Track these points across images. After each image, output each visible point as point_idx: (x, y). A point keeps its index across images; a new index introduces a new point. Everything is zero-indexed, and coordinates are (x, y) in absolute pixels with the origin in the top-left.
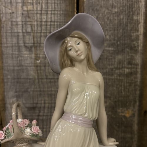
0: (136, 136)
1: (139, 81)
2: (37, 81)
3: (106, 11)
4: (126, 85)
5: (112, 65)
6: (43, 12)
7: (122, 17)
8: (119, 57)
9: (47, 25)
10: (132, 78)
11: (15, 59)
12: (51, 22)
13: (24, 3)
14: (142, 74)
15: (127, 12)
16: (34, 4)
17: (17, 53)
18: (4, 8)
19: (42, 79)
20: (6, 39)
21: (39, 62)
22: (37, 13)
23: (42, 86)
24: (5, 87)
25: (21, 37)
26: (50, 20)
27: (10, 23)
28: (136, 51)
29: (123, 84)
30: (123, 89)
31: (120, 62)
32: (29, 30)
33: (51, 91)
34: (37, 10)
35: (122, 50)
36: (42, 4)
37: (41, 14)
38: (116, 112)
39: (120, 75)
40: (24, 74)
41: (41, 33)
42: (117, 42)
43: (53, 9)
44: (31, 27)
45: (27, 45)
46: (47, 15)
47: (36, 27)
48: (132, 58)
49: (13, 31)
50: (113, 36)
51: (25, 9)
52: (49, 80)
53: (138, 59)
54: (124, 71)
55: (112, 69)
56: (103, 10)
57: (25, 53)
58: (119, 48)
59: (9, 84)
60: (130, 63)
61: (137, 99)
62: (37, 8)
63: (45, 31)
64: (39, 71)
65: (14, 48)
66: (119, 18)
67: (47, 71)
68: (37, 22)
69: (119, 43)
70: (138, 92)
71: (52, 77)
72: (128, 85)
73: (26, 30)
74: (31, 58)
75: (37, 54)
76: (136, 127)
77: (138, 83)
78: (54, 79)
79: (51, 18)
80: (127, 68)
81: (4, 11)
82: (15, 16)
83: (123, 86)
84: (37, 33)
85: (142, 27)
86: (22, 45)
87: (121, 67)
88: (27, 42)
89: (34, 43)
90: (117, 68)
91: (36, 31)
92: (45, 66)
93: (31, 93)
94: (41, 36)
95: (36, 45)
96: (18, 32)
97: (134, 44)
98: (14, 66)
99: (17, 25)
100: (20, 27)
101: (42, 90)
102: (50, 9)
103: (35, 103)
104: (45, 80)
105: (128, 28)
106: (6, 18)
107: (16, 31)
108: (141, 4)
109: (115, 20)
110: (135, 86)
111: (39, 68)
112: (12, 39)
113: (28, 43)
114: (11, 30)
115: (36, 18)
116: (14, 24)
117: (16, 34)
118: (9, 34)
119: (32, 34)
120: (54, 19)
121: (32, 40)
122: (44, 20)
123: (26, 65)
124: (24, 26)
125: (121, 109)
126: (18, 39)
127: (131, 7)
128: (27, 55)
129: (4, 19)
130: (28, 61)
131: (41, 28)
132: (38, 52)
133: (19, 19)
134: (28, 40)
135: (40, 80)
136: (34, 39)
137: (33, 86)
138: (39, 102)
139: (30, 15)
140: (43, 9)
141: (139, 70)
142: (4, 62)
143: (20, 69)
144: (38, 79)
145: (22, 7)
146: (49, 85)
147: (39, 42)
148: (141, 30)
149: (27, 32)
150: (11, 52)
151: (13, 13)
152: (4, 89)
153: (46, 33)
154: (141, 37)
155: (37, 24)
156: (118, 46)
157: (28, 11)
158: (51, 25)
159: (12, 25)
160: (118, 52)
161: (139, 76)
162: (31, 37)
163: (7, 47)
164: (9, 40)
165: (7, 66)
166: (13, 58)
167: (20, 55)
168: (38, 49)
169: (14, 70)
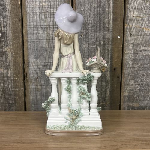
0: (109, 84)
2: (48, 49)
3: (89, 6)
4: (102, 51)
5: (93, 39)
6: (52, 7)
7: (99, 9)
8: (98, 34)
10: (106, 47)
11: (35, 35)
13: (40, 2)
14: (112, 45)
15: (102, 6)
16: (46, 2)
17: (36, 31)
18: (28, 4)
19: (51, 47)
20: (30, 23)
21: (49, 37)
22: (48, 8)
23: (51, 52)
24: (29, 52)
25: (39, 22)
27: (32, 13)
28: (108, 30)
31: (98, 37)
32: (43, 17)
34: (48, 6)
35: (99, 29)
36: (51, 2)
37: (50, 8)
39: (98, 45)
40: (41, 44)
41: (50, 19)
42: (96, 25)
43: (58, 5)
44: (45, 15)
45: (42, 26)
46: (54, 9)
47: (47, 16)
48: (105, 35)
49: (34, 18)
50: (93, 21)
51: (41, 5)
53: (109, 35)
54: (101, 43)
55: (93, 42)
56: (87, 5)
57: (41, 31)
58: (97, 28)
59: (31, 50)
60: (104, 38)
61: (109, 60)
62: (48, 4)
63: (53, 18)
65: (34, 28)
66: (97, 10)
68: (48, 12)
70: (110, 56)
72: (103, 51)
73: (41, 17)
74: (45, 35)
75: (48, 32)
76: (109, 79)
77: (110, 50)
80: (102, 41)
81: (28, 6)
82: (35, 9)
84: (48, 19)
85: (111, 16)
86: (39, 26)
87: (99, 40)
89: (46, 25)
90: (96, 41)
91: (47, 18)
92: (53, 39)
93: (45, 56)
94: (50, 21)
95: (47, 26)
96: (37, 19)
97: (107, 26)
98: (34, 40)
99: (36, 14)
100: (38, 15)
101: (51, 54)
102: (56, 5)
103: (47, 63)
104: (53, 48)
105: (103, 16)
106: (30, 10)
108: (110, 2)
109: (95, 11)
110: (108, 52)
111: (49, 40)
112: (33, 23)
113: (43, 25)
114: (33, 18)
115: (47, 10)
116: (34, 14)
118: (32, 20)
119: (45, 20)
122: (52, 12)
123: (42, 39)
126: (37, 23)
127: (104, 3)
128: (42, 33)
129: (28, 11)
130: (43, 36)
131: (51, 16)
133: (38, 11)
134: (43, 23)
135: (50, 48)
136: (46, 23)
137: (46, 52)
138: (49, 62)
139: (44, 9)
140: (52, 5)
141: (110, 42)
142: (28, 37)
143: (38, 41)
144: (49, 47)
145: (39, 4)
147: (49, 25)
148: (111, 17)
149: (42, 19)
150: (32, 31)
151: (34, 7)
152: (28, 53)
154: (111, 22)
155: (48, 14)
159: (33, 14)
160: (96, 31)
161: (110, 46)
162: (45, 22)
163: (30, 28)
165: (30, 39)
166: (33, 34)
167: (38, 33)
168: (49, 29)
169: (34, 42)
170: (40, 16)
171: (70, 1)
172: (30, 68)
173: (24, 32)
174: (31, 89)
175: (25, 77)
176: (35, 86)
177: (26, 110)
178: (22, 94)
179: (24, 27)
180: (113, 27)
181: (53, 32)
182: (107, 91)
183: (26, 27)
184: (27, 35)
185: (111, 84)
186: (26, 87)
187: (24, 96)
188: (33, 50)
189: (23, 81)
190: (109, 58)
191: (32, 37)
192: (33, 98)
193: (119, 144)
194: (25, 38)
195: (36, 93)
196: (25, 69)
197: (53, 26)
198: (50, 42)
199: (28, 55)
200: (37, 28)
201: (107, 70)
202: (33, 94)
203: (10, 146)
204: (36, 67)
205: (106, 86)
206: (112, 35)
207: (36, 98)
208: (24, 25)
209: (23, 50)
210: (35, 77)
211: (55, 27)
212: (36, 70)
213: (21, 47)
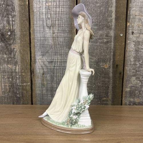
0: (111, 80)
1: (113, 46)
2: (53, 46)
3: (93, 5)
4: (105, 49)
5: (96, 37)
6: (57, 6)
7: (102, 9)
8: (101, 32)
9: (59, 14)
10: (108, 44)
11: (41, 33)
12: (61, 12)
13: (46, 2)
14: (115, 43)
15: (105, 6)
16: (52, 2)
17: (42, 30)
18: (35, 5)
20: (37, 22)
21: (54, 35)
22: (54, 7)
23: (56, 49)
24: (36, 49)
25: (45, 21)
26: (61, 11)
27: (39, 13)
28: (111, 29)
29: (103, 48)
30: (103, 51)
31: (101, 35)
32: (49, 16)
33: (61, 52)
34: (54, 5)
35: (102, 28)
36: (56, 2)
37: (56, 8)
38: (99, 65)
39: (101, 43)
40: (47, 42)
41: (56, 18)
43: (63, 5)
44: (51, 15)
46: (59, 8)
47: (53, 15)
48: (108, 33)
50: (97, 19)
52: (60, 46)
53: (112, 33)
55: (97, 39)
56: (91, 5)
58: (100, 27)
59: (38, 48)
60: (107, 36)
61: (112, 57)
62: (54, 4)
63: (58, 17)
64: (55, 41)
65: (41, 27)
66: (100, 10)
67: (59, 40)
69: (100, 24)
70: (112, 53)
71: (62, 44)
73: (48, 17)
74: (50, 33)
75: (53, 31)
76: (111, 75)
77: (112, 48)
78: (63, 45)
79: (62, 9)
80: (105, 39)
81: (35, 6)
82: (42, 9)
83: (103, 50)
84: (54, 18)
85: (114, 15)
86: (45, 25)
87: (102, 38)
88: (48, 24)
89: (52, 24)
90: (99, 39)
91: (53, 17)
92: (58, 37)
93: (50, 53)
94: (56, 20)
96: (43, 18)
97: (109, 25)
98: (41, 38)
99: (43, 14)
100: (44, 15)
101: (56, 51)
102: (61, 5)
103: (52, 59)
104: (58, 46)
105: (106, 15)
107: (42, 17)
108: (113, 1)
109: (98, 10)
110: (110, 49)
111: (54, 38)
112: (40, 22)
114: (39, 17)
115: (53, 10)
116: (41, 13)
117: (42, 19)
118: (38, 19)
119: (51, 19)
120: (63, 10)
121: (51, 22)
122: (58, 11)
123: (48, 37)
124: (46, 14)
125: (102, 63)
126: (43, 22)
127: (107, 2)
128: (48, 31)
129: (35, 11)
130: (49, 34)
131: (56, 15)
132: (54, 29)
133: (44, 10)
134: (48, 22)
135: (55, 46)
136: (52, 22)
137: (51, 49)
138: (54, 59)
139: (50, 8)
140: (57, 5)
141: (113, 40)
142: (35, 35)
143: (44, 39)
144: (54, 45)
145: (45, 4)
146: (60, 48)
147: (55, 23)
149: (48, 18)
150: (39, 29)
151: (41, 7)
152: (35, 50)
153: (59, 18)
154: (114, 20)
155: (54, 13)
156: (100, 26)
157: (48, 6)
158: (61, 14)
160: (100, 29)
161: (113, 43)
162: (50, 21)
163: (37, 26)
164: (38, 22)
165: (37, 37)
166: (40, 33)
167: (44, 31)
168: (54, 27)
169: (40, 40)
170: (46, 15)
171: (74, 1)
172: (36, 64)
173: (31, 31)
174: (38, 84)
175: (32, 73)
176: (41, 81)
177: (32, 104)
178: (29, 88)
179: (31, 26)
180: (116, 26)
181: (58, 31)
182: (110, 87)
183: (33, 25)
184: (34, 33)
185: (113, 80)
186: (33, 82)
187: (31, 91)
188: (39, 47)
189: (30, 77)
190: (112, 55)
191: (38, 35)
192: (39, 92)
193: (119, 138)
194: (32, 37)
195: (42, 88)
196: (32, 65)
197: (58, 25)
198: (55, 40)
199: (35, 52)
200: (44, 27)
201: (110, 67)
202: (39, 89)
203: (18, 138)
204: (42, 63)
205: (109, 82)
206: (115, 33)
207: (42, 93)
208: (31, 24)
209: (30, 48)
210: (41, 73)
211: (60, 26)
212: (42, 67)
213: (28, 45)
